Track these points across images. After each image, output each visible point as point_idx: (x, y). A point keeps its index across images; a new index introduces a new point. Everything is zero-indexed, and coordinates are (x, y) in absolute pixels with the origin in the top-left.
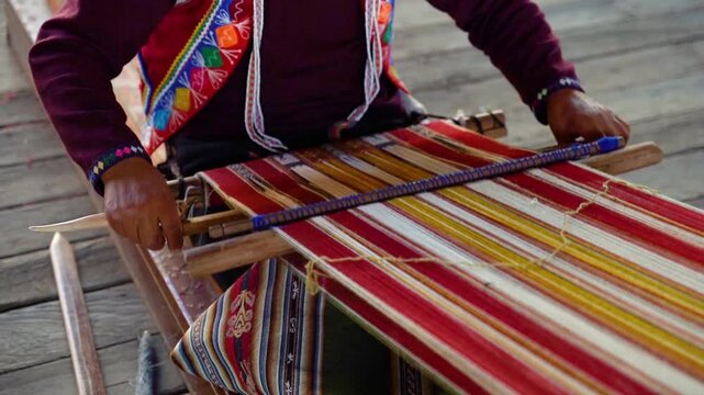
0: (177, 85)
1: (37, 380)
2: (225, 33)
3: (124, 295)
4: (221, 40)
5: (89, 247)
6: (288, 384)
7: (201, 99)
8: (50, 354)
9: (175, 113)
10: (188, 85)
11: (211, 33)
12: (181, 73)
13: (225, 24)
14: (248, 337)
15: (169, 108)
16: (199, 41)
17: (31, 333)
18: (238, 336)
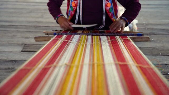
13: (73, 2)
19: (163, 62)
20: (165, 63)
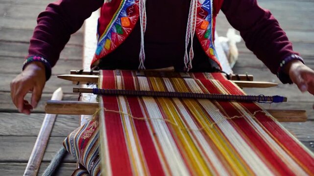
0: (107, 38)
1: (21, 142)
2: (124, 20)
3: (73, 119)
4: (123, 23)
5: (70, 97)
6: (93, 163)
7: (114, 46)
8: (32, 134)
9: (104, 49)
10: (110, 39)
11: (119, 19)
12: (109, 33)
13: (124, 16)
14: (88, 140)
15: (102, 46)
16: (114, 21)
17: (29, 124)
18: (84, 139)
19: (304, 136)
20: (309, 137)
